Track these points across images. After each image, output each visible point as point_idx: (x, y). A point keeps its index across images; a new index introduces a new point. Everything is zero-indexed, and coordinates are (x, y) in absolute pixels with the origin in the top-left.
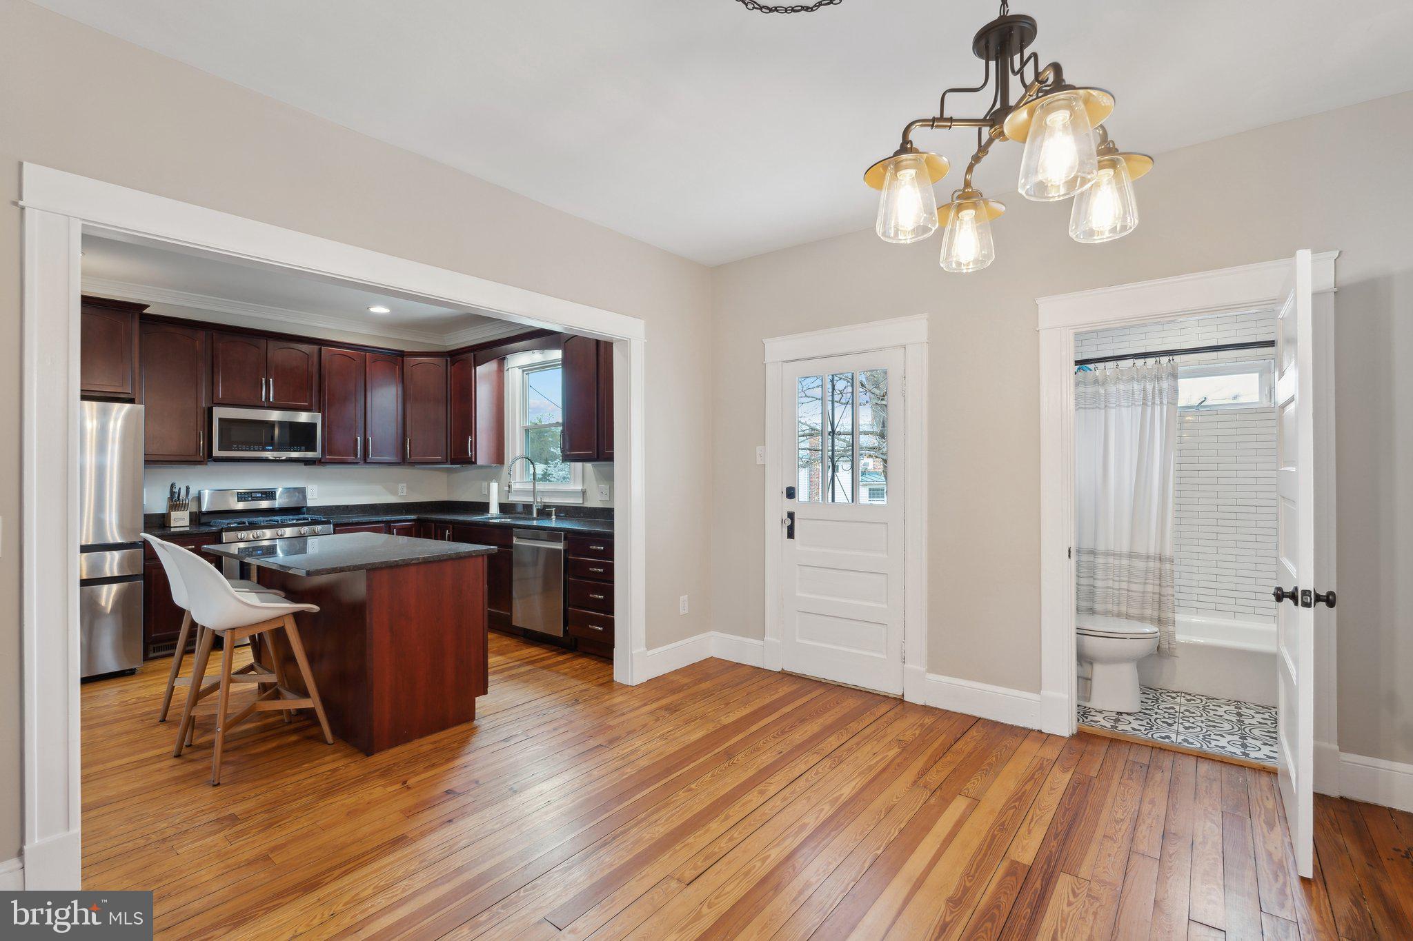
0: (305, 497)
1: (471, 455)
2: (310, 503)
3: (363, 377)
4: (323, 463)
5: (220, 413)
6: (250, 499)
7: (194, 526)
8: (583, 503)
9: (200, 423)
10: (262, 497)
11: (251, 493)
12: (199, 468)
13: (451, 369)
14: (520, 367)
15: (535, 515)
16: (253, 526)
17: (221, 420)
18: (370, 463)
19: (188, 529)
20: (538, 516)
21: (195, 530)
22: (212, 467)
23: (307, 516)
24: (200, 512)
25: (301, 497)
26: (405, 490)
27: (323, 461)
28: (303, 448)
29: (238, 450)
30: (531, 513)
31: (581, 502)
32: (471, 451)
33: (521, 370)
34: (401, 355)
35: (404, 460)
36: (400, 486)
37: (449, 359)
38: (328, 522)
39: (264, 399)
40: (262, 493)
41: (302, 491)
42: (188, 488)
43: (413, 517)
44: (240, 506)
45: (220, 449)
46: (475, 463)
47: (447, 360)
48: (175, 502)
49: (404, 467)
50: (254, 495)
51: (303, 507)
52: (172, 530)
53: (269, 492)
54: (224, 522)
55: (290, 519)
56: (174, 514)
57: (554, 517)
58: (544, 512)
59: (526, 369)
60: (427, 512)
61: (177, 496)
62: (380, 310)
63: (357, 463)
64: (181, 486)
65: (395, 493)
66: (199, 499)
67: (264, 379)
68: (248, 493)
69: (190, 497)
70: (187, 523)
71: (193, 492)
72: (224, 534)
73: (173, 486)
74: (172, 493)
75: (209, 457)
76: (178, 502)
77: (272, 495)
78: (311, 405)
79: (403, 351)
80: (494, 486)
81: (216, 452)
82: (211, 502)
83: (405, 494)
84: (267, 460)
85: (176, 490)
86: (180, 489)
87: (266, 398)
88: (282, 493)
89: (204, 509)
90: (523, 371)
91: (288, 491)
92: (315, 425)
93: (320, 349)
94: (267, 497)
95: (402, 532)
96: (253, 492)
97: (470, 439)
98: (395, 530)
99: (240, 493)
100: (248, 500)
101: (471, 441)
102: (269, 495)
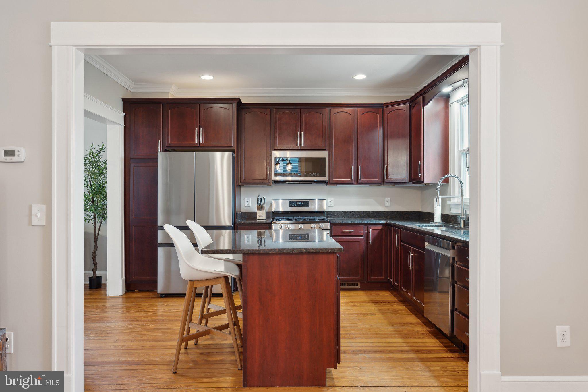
1: (420, 176)
2: (329, 209)
10: (301, 204)
11: (296, 202)
13: (412, 112)
14: (458, 101)
15: (462, 225)
17: (276, 158)
18: (360, 183)
20: (464, 226)
24: (271, 212)
26: (389, 202)
27: (329, 182)
28: (318, 174)
32: (420, 173)
33: (459, 104)
34: (382, 106)
35: (383, 181)
36: (386, 200)
37: (411, 104)
38: (328, 222)
39: (298, 145)
40: (302, 202)
42: (264, 198)
43: (384, 222)
46: (423, 182)
50: (298, 203)
51: (324, 212)
52: (258, 221)
56: (259, 213)
59: (462, 102)
60: (391, 219)
61: (260, 202)
62: (360, 77)
64: (262, 197)
65: (382, 204)
66: (270, 205)
67: (298, 133)
68: (295, 202)
69: (266, 203)
70: (265, 217)
71: (267, 201)
73: (258, 196)
74: (258, 200)
76: (260, 206)
77: (307, 203)
79: (383, 104)
80: (438, 201)
81: (274, 177)
82: (277, 206)
83: (389, 205)
85: (260, 199)
89: (274, 210)
90: (461, 104)
92: (325, 159)
93: (330, 110)
94: (304, 204)
95: (376, 232)
96: (297, 201)
97: (419, 164)
98: (370, 230)
99: (291, 202)
100: (295, 206)
101: (420, 165)
102: (305, 203)
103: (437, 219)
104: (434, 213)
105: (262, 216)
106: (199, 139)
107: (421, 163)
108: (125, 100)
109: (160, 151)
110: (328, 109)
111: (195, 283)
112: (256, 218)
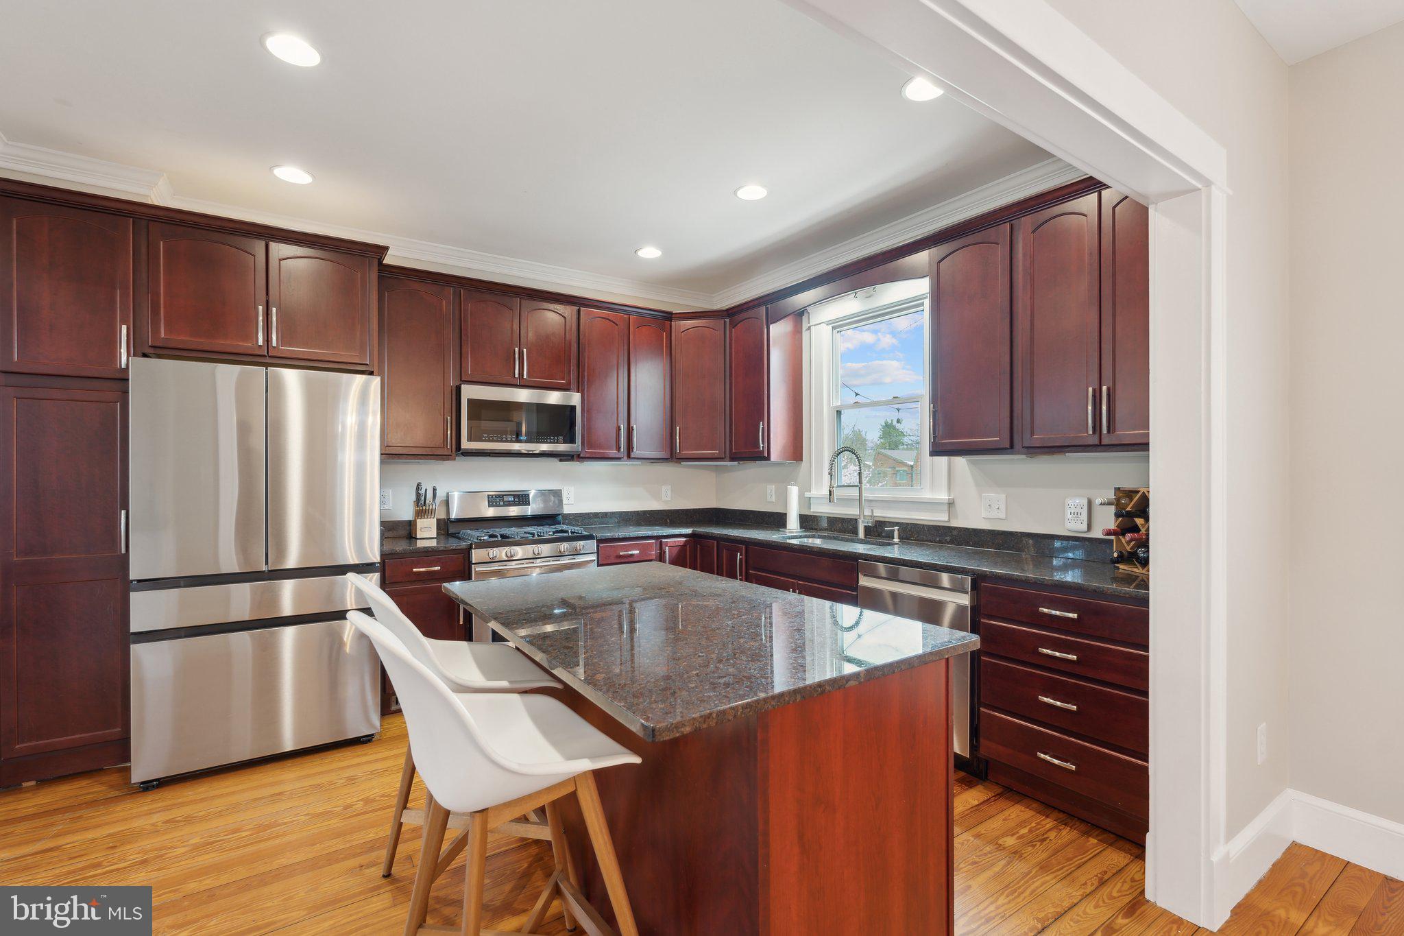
0: (561, 502)
1: (763, 447)
2: (568, 509)
3: (626, 347)
4: (582, 458)
5: (470, 392)
6: (502, 503)
7: (442, 537)
8: (949, 521)
9: (448, 405)
10: (514, 501)
11: (503, 495)
12: (448, 464)
13: (731, 332)
14: (828, 323)
15: (861, 534)
16: (505, 541)
17: (470, 401)
18: (635, 458)
19: (433, 543)
20: (865, 537)
21: (442, 546)
22: (462, 463)
23: (565, 527)
24: (449, 519)
25: (557, 502)
26: (669, 493)
27: (582, 455)
28: (561, 438)
29: (489, 441)
30: (855, 532)
31: (947, 519)
32: (763, 443)
33: (830, 327)
35: (672, 456)
36: (664, 488)
37: (727, 320)
38: (590, 537)
39: (517, 376)
40: (515, 496)
41: (557, 494)
42: (434, 490)
43: (689, 531)
44: (491, 512)
45: (470, 439)
46: (768, 458)
47: (725, 322)
48: (422, 509)
49: (671, 464)
50: (506, 499)
51: (559, 514)
52: (420, 544)
53: (522, 495)
54: (474, 534)
55: (548, 531)
56: (420, 523)
57: (896, 540)
58: (878, 531)
59: (837, 325)
60: (693, 523)
61: (423, 499)
62: (650, 253)
63: (619, 459)
64: (427, 486)
65: (657, 496)
66: (447, 503)
67: (517, 350)
68: (499, 496)
69: (438, 500)
70: (434, 533)
71: (441, 494)
72: (473, 550)
73: (419, 485)
74: (418, 495)
75: (459, 451)
76: (424, 508)
77: (525, 499)
78: (569, 383)
79: (671, 313)
80: (794, 491)
81: (466, 444)
82: (461, 507)
83: (669, 498)
84: (518, 455)
85: (422, 492)
86: (426, 490)
87: (519, 374)
88: (535, 496)
89: (453, 516)
90: (834, 329)
91: (543, 494)
92: (573, 408)
93: (579, 311)
94: (519, 501)
95: (675, 551)
96: (506, 495)
97: (761, 426)
98: (667, 548)
99: (492, 496)
100: (500, 506)
101: (763, 428)
102: (522, 498)
103: (793, 523)
104: (786, 514)
105: (427, 531)
107: (763, 424)
112: (414, 537)
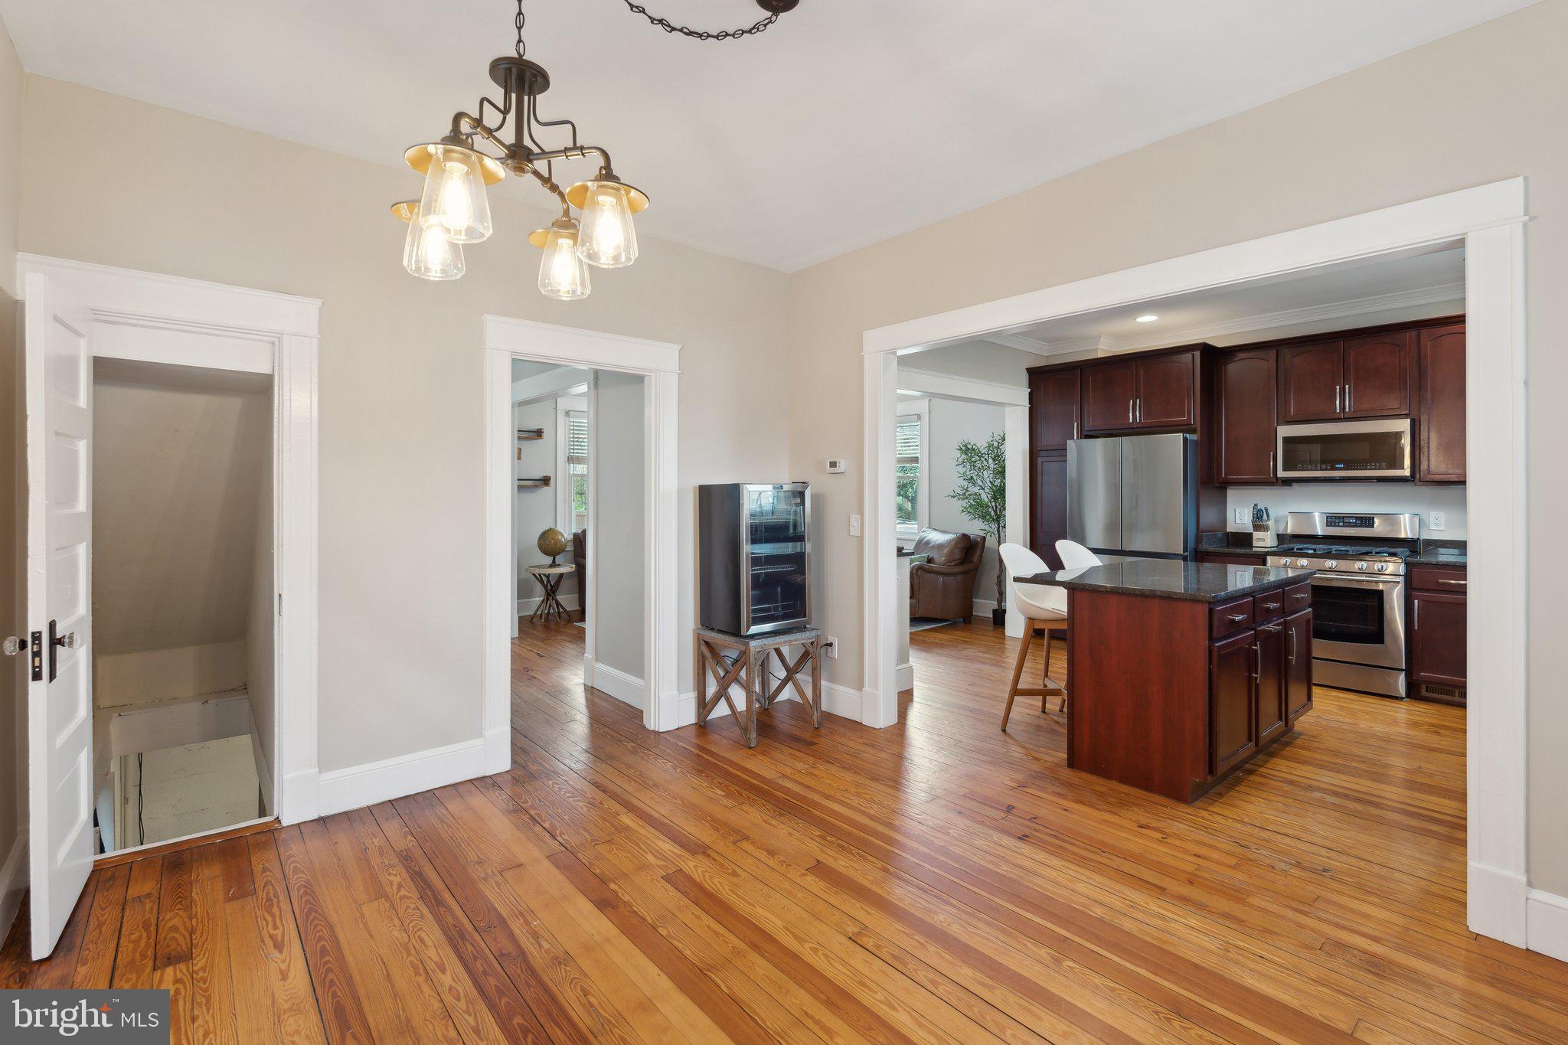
2: (1433, 535)
5: (1284, 430)
6: (1344, 524)
9: (1272, 443)
10: (1355, 523)
11: (1344, 517)
17: (1286, 438)
24: (1287, 534)
27: (1419, 479)
28: (1384, 464)
29: (1304, 470)
39: (1338, 412)
40: (1357, 518)
42: (1266, 510)
44: (1331, 532)
45: (1287, 468)
48: (1258, 527)
50: (1348, 520)
52: (1254, 549)
53: (1365, 518)
56: (1258, 535)
61: (1259, 517)
67: (1337, 388)
68: (1340, 518)
71: (1274, 514)
72: (1268, 557)
73: (1256, 505)
74: (1255, 513)
76: (1262, 523)
77: (1369, 521)
78: (1405, 409)
81: (1283, 472)
86: (1260, 510)
87: (1341, 409)
88: (1379, 519)
89: (1291, 532)
92: (1400, 434)
93: (1418, 335)
94: (1362, 523)
99: (1331, 518)
100: (1339, 526)
102: (1367, 521)
105: (1264, 540)
106: (1134, 415)
108: (1030, 371)
109: (1077, 438)
110: (1414, 333)
111: (1035, 622)
112: (1250, 545)
